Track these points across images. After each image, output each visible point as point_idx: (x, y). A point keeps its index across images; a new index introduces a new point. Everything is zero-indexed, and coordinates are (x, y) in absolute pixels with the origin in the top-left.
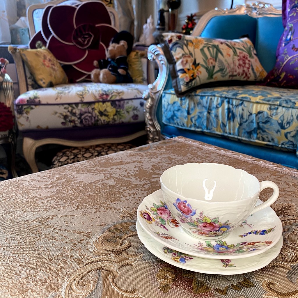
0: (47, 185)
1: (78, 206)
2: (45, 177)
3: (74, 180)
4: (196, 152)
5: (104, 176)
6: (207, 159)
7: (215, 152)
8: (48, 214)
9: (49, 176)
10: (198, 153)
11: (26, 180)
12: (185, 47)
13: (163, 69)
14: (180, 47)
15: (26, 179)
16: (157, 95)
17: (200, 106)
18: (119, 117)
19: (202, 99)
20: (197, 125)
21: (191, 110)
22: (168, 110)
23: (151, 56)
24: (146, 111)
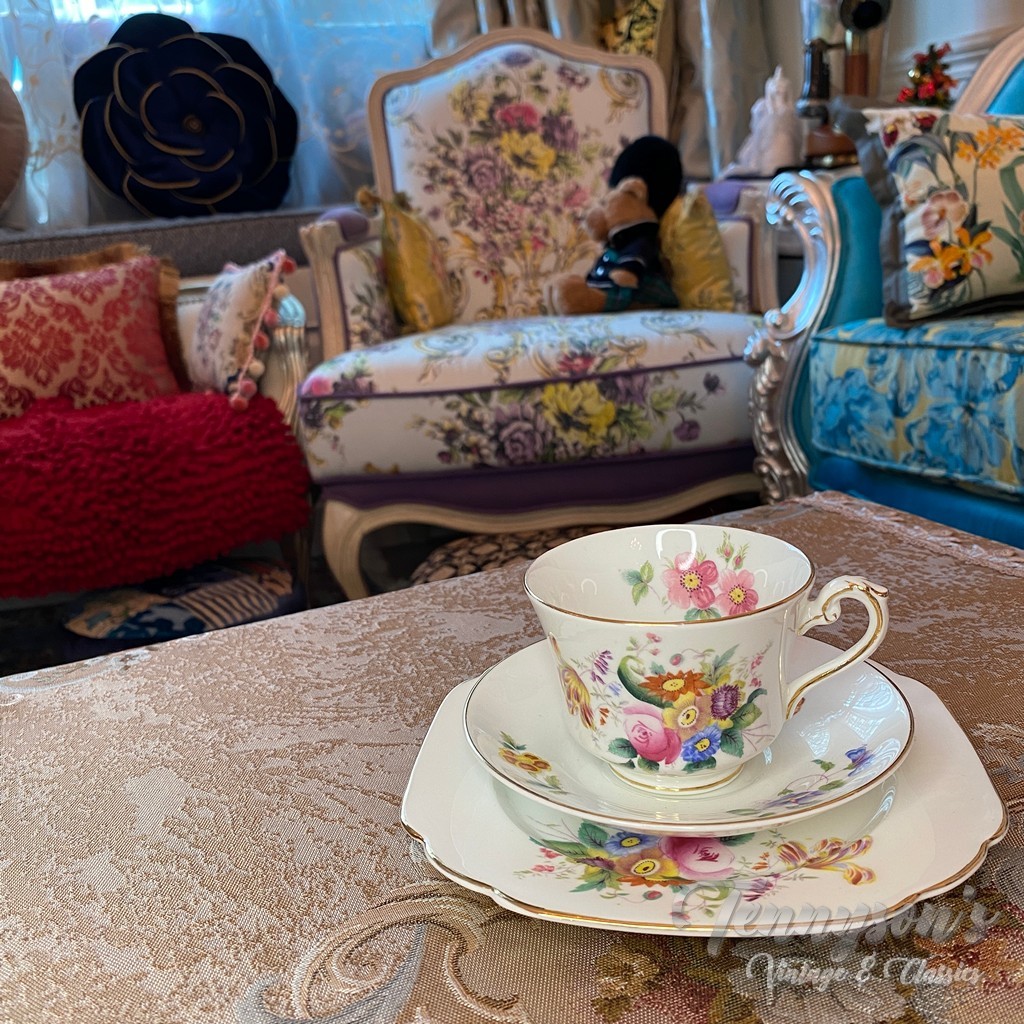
0: (345, 643)
1: (416, 717)
2: (347, 621)
3: (431, 633)
4: (874, 549)
5: (524, 624)
6: (906, 578)
7: (944, 552)
8: (324, 735)
9: (361, 615)
10: (880, 554)
11: (290, 627)
13: (818, 252)
15: (291, 623)
16: (797, 346)
17: (936, 383)
18: (628, 430)
19: (944, 359)
20: (929, 453)
21: (905, 399)
22: (829, 400)
23: (778, 212)
24: (756, 405)
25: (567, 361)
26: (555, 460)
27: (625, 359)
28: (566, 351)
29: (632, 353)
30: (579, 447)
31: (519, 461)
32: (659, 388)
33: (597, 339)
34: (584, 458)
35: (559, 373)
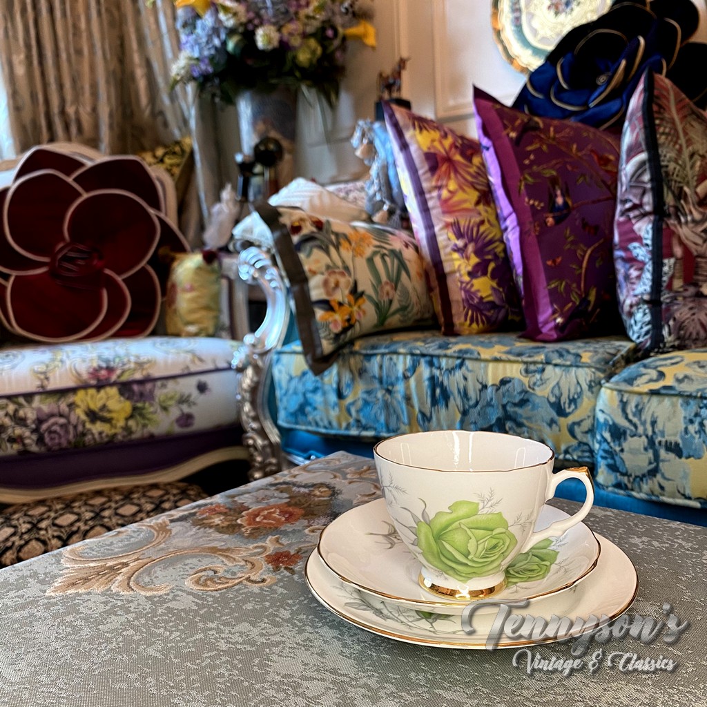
12: (333, 250)
13: (277, 298)
14: (320, 247)
16: (267, 358)
18: (143, 422)
23: (248, 272)
24: (243, 397)
25: (95, 372)
26: (84, 445)
27: (140, 371)
28: (95, 365)
29: (146, 366)
30: (104, 435)
31: (56, 448)
32: (165, 391)
33: (117, 356)
34: (107, 443)
35: (88, 381)
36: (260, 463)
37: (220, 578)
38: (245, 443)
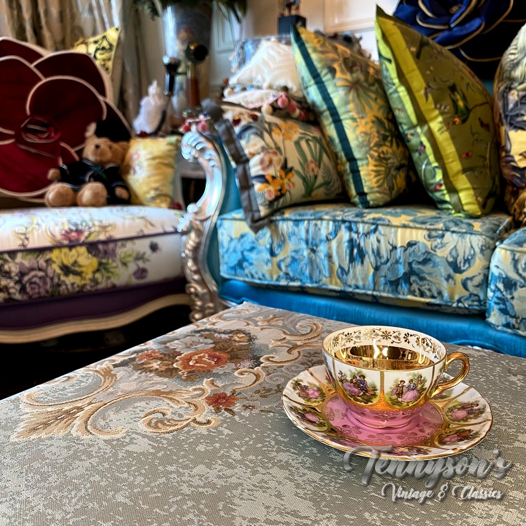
13: (215, 174)
17: (293, 238)
18: (107, 274)
19: (297, 226)
20: (291, 274)
21: (276, 246)
22: (231, 250)
23: (190, 153)
24: (187, 255)
25: (67, 234)
26: (59, 294)
27: (103, 233)
28: (66, 228)
29: (109, 229)
30: (75, 286)
31: (36, 296)
32: (124, 250)
33: (85, 221)
34: (78, 292)
35: (62, 241)
36: (200, 307)
37: (169, 421)
38: (188, 292)
